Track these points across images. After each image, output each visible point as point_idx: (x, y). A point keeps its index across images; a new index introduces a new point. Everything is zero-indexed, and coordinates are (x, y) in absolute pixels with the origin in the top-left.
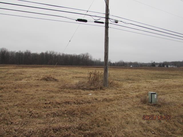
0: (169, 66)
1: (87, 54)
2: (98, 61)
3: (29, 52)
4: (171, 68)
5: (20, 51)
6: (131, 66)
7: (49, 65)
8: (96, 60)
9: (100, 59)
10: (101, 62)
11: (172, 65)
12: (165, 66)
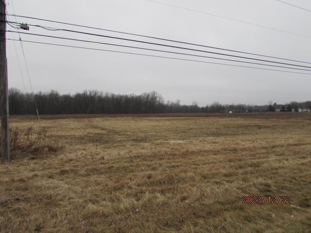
0: (300, 110)
1: (154, 93)
2: (175, 105)
3: (55, 93)
4: (302, 113)
5: (41, 93)
6: (230, 112)
7: (89, 113)
8: (172, 104)
9: (179, 102)
10: (180, 106)
11: (306, 108)
12: (293, 110)
